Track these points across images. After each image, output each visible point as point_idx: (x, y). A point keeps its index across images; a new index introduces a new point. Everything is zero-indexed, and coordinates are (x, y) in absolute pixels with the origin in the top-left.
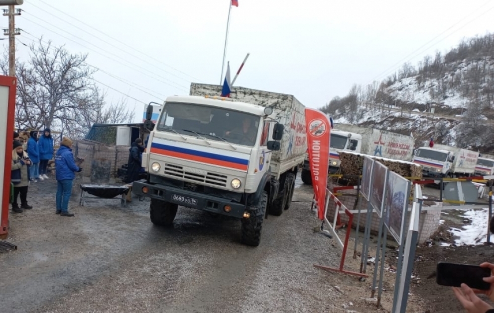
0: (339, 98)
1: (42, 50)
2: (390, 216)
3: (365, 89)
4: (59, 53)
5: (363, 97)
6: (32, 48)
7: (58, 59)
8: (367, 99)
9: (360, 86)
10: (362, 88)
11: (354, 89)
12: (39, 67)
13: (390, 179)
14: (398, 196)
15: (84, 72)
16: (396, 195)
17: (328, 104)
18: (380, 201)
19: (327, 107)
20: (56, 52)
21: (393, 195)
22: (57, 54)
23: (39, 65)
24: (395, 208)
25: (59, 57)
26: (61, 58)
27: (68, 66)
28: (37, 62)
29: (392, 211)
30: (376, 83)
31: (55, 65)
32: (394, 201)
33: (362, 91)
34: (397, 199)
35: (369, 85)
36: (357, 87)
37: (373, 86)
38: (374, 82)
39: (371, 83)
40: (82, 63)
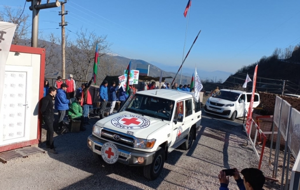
0: (266, 57)
1: (82, 34)
2: (291, 141)
3: (284, 51)
4: (92, 35)
5: (283, 56)
6: (77, 33)
7: (91, 39)
8: (285, 57)
9: (280, 50)
10: (281, 50)
11: (276, 52)
12: (81, 44)
13: (292, 114)
14: (297, 127)
15: (105, 46)
16: (296, 126)
17: (259, 61)
18: (285, 129)
19: (258, 62)
20: (90, 35)
21: (294, 126)
22: (91, 36)
23: (81, 42)
24: (295, 135)
25: (91, 38)
26: (93, 38)
27: (97, 43)
28: (80, 41)
29: (293, 138)
30: (291, 47)
31: (90, 42)
32: (294, 131)
33: (281, 52)
34: (296, 129)
35: (286, 48)
36: (278, 49)
37: (289, 49)
38: (290, 46)
39: (288, 47)
40: (104, 40)
